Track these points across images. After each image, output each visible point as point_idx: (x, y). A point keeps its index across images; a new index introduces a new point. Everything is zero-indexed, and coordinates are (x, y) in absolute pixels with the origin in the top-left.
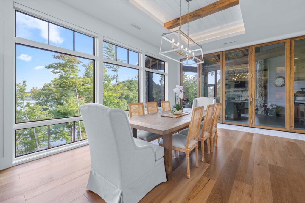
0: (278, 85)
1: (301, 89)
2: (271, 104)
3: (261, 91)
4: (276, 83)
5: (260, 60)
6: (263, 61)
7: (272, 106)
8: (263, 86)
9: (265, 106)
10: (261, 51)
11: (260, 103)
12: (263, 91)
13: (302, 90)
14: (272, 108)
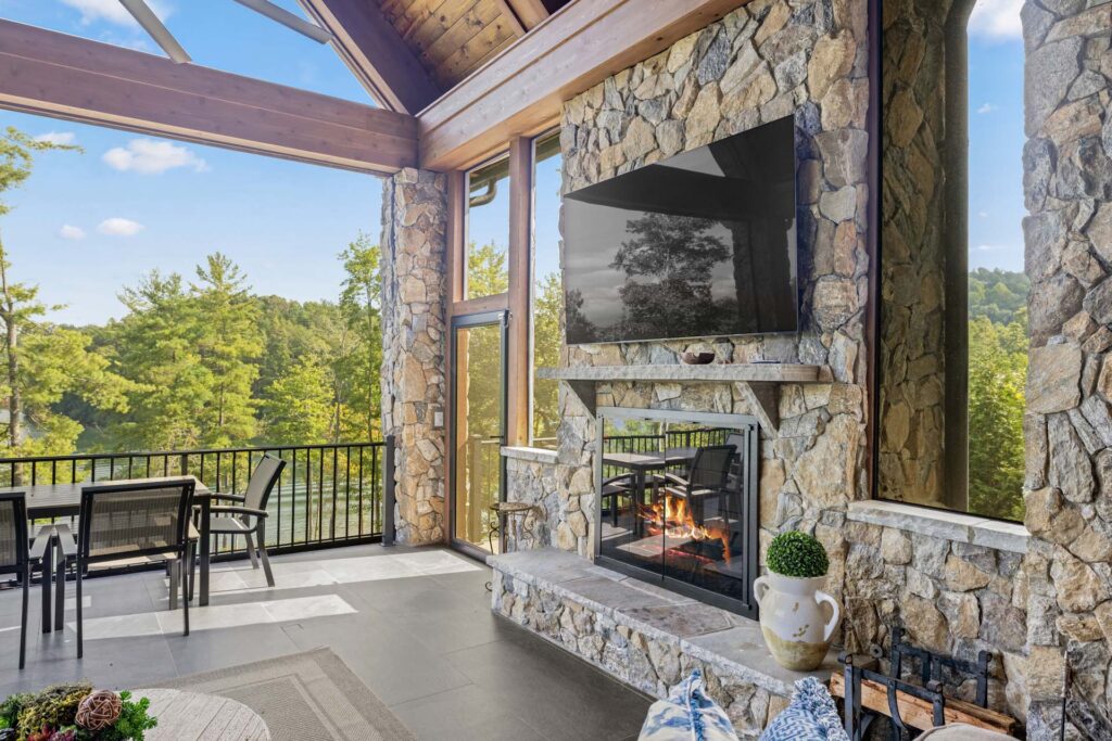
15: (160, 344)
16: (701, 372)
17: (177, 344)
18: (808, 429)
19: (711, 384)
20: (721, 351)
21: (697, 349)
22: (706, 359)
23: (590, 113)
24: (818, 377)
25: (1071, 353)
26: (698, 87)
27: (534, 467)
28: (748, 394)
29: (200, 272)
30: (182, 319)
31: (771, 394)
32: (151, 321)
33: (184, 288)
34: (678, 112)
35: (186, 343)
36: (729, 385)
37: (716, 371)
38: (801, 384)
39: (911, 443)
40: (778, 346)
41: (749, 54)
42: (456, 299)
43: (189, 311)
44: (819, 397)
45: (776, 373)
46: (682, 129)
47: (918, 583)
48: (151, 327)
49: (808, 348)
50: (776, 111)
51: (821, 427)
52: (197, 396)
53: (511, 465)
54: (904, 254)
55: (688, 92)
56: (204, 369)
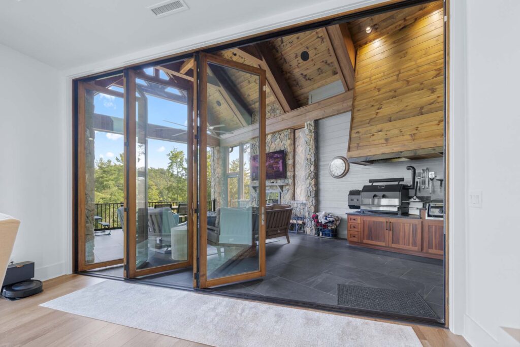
0: (336, 174)
1: (370, 181)
2: (326, 213)
3: (311, 187)
4: (333, 169)
5: (308, 122)
6: (313, 124)
7: (326, 217)
8: (312, 177)
9: (316, 218)
10: (310, 103)
11: (308, 211)
12: (313, 187)
13: (370, 184)
14: (326, 221)
15: (105, 183)
16: (272, 184)
17: (111, 183)
18: (286, 191)
19: (274, 186)
20: (275, 181)
21: (272, 181)
22: (273, 182)
23: (255, 143)
24: (287, 184)
25: (309, 181)
26: (272, 142)
27: (245, 203)
28: (279, 187)
29: (117, 159)
30: (112, 175)
31: (282, 187)
32: (102, 175)
33: (112, 164)
34: (269, 145)
35: (114, 182)
36: (276, 186)
37: (274, 184)
38: (285, 186)
39: (300, 194)
40: (283, 181)
41: (279, 139)
42: (227, 172)
43: (114, 172)
44: (287, 187)
45: (282, 184)
46: (270, 148)
47: (298, 210)
48: (102, 177)
49: (286, 181)
50: (282, 149)
51: (288, 191)
52: (118, 199)
53: (240, 203)
54: (299, 168)
55: (271, 142)
56: (120, 191)
